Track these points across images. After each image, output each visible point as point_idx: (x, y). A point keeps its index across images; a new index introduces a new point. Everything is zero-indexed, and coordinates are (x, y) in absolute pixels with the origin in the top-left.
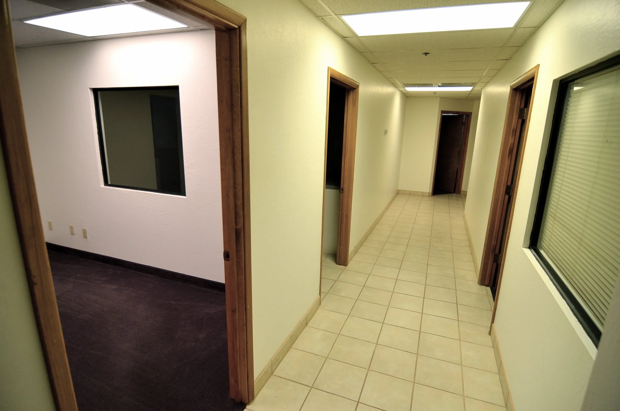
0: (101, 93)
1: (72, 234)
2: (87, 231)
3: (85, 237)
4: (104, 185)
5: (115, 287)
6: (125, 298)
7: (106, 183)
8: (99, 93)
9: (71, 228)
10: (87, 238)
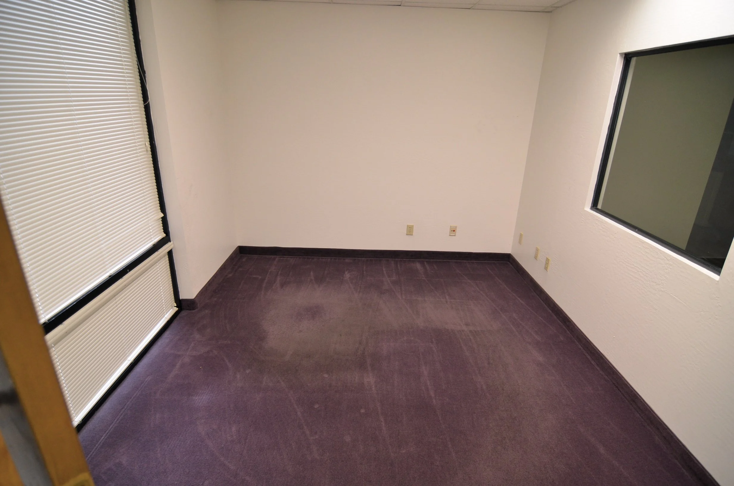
0: (636, 61)
1: (536, 258)
2: (550, 263)
3: (546, 268)
4: (590, 207)
5: (541, 359)
6: (541, 388)
7: (595, 205)
8: (634, 60)
9: (537, 250)
10: (547, 270)
